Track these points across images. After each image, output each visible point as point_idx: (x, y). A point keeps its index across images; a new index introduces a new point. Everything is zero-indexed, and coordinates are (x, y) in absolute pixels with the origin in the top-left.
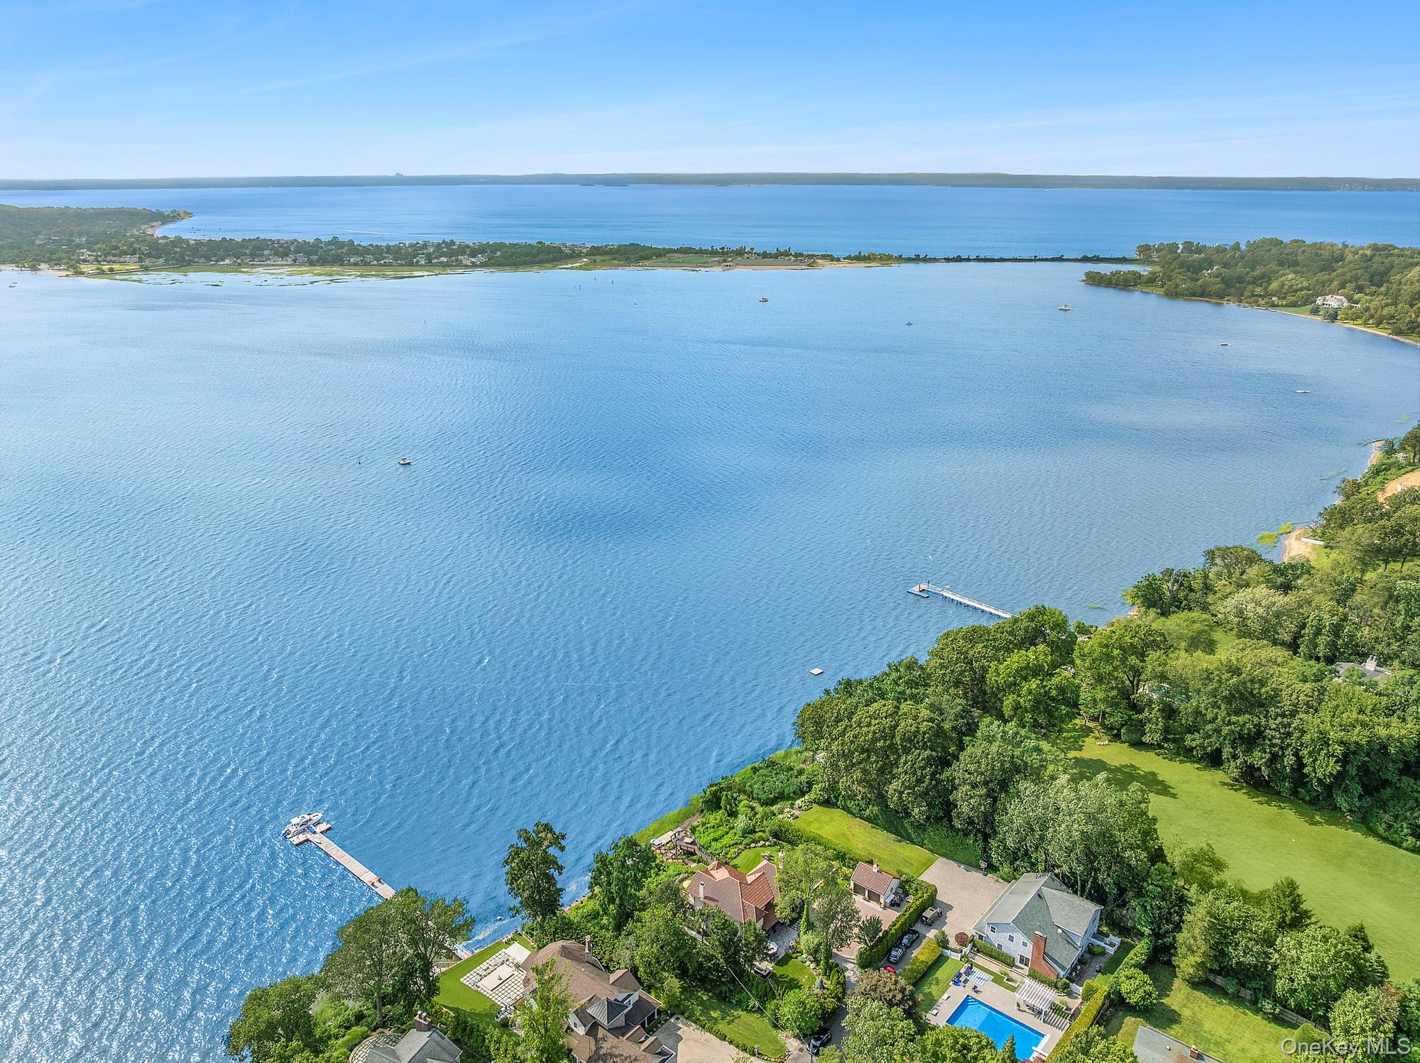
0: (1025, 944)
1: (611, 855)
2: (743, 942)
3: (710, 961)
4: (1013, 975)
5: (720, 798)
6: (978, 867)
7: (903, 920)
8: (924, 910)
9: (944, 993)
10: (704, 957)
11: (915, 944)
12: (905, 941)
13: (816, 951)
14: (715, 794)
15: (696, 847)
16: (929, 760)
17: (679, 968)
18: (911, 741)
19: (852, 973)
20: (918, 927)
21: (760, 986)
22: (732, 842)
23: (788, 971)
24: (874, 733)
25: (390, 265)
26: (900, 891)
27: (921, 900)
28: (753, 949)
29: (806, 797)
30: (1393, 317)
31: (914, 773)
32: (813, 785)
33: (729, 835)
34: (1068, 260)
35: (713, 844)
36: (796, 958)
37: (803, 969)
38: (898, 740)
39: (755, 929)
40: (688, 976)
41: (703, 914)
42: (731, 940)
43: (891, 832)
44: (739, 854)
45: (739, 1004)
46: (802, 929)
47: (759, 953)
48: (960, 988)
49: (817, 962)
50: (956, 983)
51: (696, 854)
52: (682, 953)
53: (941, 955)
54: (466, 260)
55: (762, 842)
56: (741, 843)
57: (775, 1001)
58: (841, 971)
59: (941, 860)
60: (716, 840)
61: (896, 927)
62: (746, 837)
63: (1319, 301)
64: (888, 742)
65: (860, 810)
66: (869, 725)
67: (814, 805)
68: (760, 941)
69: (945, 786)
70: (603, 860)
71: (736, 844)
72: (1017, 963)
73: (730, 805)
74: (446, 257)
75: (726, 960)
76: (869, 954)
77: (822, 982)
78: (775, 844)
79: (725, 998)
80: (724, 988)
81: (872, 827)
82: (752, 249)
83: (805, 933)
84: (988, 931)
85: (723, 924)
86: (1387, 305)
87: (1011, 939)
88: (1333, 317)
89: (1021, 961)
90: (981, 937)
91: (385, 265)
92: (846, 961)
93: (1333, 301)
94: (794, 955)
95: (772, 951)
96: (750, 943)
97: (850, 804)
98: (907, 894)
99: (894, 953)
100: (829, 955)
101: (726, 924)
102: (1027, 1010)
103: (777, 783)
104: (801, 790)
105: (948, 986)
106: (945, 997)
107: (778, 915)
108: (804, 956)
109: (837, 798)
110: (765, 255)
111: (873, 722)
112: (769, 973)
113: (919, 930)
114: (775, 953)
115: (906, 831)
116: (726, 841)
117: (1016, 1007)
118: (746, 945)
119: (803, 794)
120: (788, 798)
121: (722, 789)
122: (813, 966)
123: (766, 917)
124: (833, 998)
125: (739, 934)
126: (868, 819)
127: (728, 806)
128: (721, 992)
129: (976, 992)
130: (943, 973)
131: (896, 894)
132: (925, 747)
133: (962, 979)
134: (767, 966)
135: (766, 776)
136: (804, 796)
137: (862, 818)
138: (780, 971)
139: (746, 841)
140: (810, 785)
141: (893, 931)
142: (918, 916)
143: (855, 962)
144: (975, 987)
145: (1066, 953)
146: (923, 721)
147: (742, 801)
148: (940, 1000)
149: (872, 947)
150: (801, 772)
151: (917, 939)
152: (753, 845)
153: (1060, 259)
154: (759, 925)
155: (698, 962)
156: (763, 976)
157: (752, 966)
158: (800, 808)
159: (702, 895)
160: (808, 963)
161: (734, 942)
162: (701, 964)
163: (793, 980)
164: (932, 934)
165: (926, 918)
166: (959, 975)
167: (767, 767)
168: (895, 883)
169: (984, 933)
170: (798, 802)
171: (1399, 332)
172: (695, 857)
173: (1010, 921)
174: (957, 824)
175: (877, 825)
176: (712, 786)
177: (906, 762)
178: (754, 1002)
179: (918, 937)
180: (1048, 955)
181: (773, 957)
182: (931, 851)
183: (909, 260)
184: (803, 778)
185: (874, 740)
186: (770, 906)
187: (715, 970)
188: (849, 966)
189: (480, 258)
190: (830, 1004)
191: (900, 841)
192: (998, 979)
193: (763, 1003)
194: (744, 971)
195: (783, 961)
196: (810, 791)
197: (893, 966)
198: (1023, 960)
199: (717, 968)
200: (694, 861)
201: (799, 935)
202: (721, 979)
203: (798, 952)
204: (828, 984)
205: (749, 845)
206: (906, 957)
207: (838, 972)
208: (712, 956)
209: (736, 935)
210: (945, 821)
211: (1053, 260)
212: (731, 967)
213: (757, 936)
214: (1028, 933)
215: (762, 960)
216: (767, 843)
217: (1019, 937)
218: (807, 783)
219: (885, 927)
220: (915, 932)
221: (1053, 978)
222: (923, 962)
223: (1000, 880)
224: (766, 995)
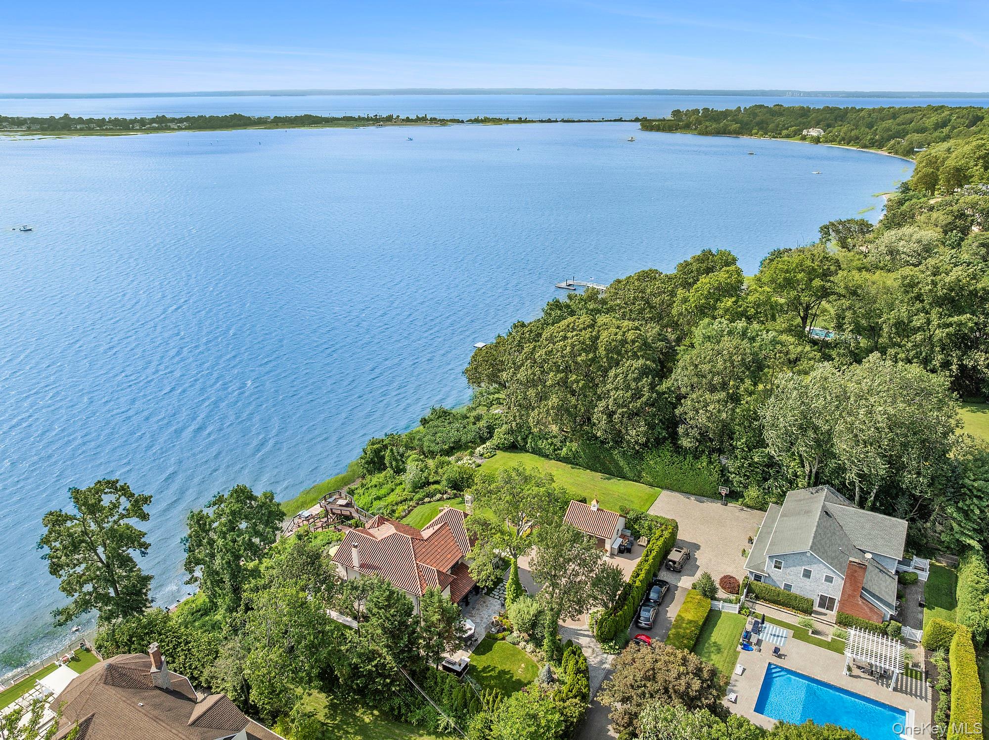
0: (829, 579)
1: (210, 512)
2: (423, 624)
3: (370, 660)
4: (819, 626)
5: (383, 457)
6: (715, 496)
7: (646, 567)
8: (667, 552)
9: (734, 664)
10: (360, 655)
11: (668, 599)
12: (653, 595)
13: (534, 625)
14: (377, 452)
15: (352, 510)
16: (644, 372)
17: (321, 676)
18: (617, 353)
19: (590, 650)
20: (664, 575)
21: (455, 691)
22: (399, 499)
23: (494, 660)
24: (573, 346)
25: (111, 129)
26: (628, 533)
27: (662, 539)
28: (440, 635)
29: (488, 444)
30: (857, 138)
31: (628, 388)
32: (494, 429)
33: (397, 491)
34: (625, 121)
35: (375, 503)
36: (503, 639)
37: (514, 655)
38: (602, 351)
39: (440, 601)
40: (339, 687)
41: (356, 588)
42: (402, 623)
43: (596, 470)
44: (409, 512)
45: (422, 724)
46: (509, 595)
47: (449, 638)
48: (754, 654)
49: (538, 643)
50: (746, 647)
51: (353, 518)
52: (324, 653)
53: (711, 610)
54: (172, 125)
55: (438, 496)
56: (411, 499)
57: (482, 714)
58: (577, 652)
59: (665, 494)
60: (379, 498)
61: (641, 577)
62: (416, 493)
63: (805, 132)
64: (591, 356)
65: (555, 450)
66: (565, 338)
67: (498, 452)
68: (449, 618)
69: (666, 399)
70: (200, 523)
71: (405, 500)
72: (816, 608)
73: (396, 460)
74: (157, 123)
75: (395, 656)
76: (614, 621)
77: (549, 671)
78: (455, 496)
79: (400, 715)
80: (397, 701)
81: (572, 468)
82: (398, 116)
83: (513, 601)
84: (768, 568)
85: (388, 599)
86: (852, 130)
87: (807, 574)
88: (817, 140)
89: (822, 605)
90: (758, 578)
91: (107, 129)
92: (577, 633)
93: (814, 132)
94: (500, 635)
95: (470, 633)
96: (433, 625)
97: (542, 444)
98: (637, 535)
99: (644, 614)
100: (555, 629)
101: (392, 599)
102: (862, 675)
103: (451, 432)
104: (480, 437)
105: (736, 655)
106: (738, 670)
107: (474, 576)
108: (515, 634)
109: (525, 439)
110: (408, 120)
111: (569, 334)
112: (466, 666)
113: (665, 579)
114: (472, 636)
115: (617, 464)
116: (392, 498)
117: (845, 671)
118: (427, 629)
119: (483, 441)
120: (466, 448)
121: (385, 447)
122: (530, 647)
123: (453, 585)
124: (575, 697)
125: (414, 613)
126: (565, 460)
127: (394, 463)
128: (392, 709)
129: (780, 656)
130: (719, 635)
131: (623, 536)
132: (635, 356)
133: (754, 639)
134: (462, 657)
135: (438, 426)
136: (485, 443)
137: (559, 459)
138: (481, 662)
139: (418, 496)
140: (491, 430)
141: (638, 584)
142: (662, 561)
143: (590, 633)
144: (776, 650)
145: (884, 584)
146: (629, 330)
147: (409, 456)
148: (733, 677)
149: (615, 609)
150: (478, 418)
151: (668, 592)
152: (427, 500)
153: (620, 120)
154: (446, 595)
155: (350, 665)
156: (459, 674)
157: (439, 660)
158: (481, 455)
159: (356, 562)
160: (522, 644)
161: (407, 626)
162: (356, 667)
163: (503, 672)
164: (685, 582)
165: (674, 562)
166: (747, 636)
167: (438, 418)
168: (621, 522)
169: (763, 571)
170: (479, 449)
171: (865, 147)
172: (352, 521)
173: (807, 548)
174: (685, 443)
175: (577, 464)
176: (373, 444)
177: (616, 376)
178: (446, 720)
179: (668, 589)
180: (866, 590)
181: (468, 642)
182: (651, 485)
183: (514, 122)
184: (482, 424)
185: (573, 355)
186: (459, 568)
187: (380, 675)
188: (583, 641)
189: (183, 125)
190: (574, 708)
191: (609, 479)
192: (800, 634)
193: (461, 718)
194: (428, 669)
195: (484, 647)
196: (491, 437)
197: (646, 633)
198: (826, 602)
199: (382, 671)
200: (350, 526)
201: (503, 605)
202: (389, 689)
203: (504, 630)
204: (558, 672)
205: (422, 499)
206: (661, 618)
207: (574, 653)
208: (373, 652)
209: (410, 615)
210: (668, 445)
211: (615, 121)
212: (404, 667)
213: (444, 611)
214: (834, 561)
215: (456, 648)
216: (445, 496)
217: (821, 570)
218: (488, 427)
219: (627, 578)
220: (663, 583)
221: (875, 622)
222: (690, 622)
223: (745, 509)
224: (465, 705)
